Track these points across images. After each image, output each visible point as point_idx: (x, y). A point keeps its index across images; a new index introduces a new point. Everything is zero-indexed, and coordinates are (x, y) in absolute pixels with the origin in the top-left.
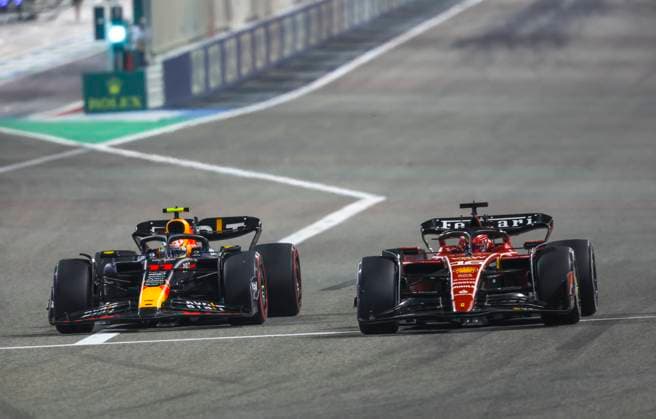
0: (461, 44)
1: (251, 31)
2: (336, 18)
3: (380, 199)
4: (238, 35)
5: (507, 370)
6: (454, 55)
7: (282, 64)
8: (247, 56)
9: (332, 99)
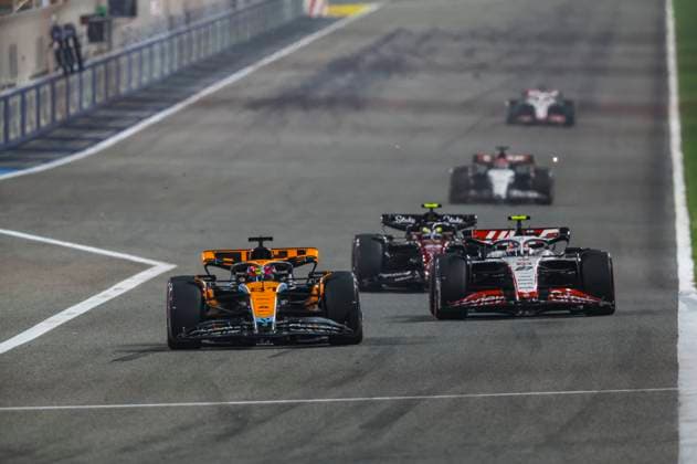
0: (254, 105)
1: (37, 87)
2: (124, 76)
3: (173, 266)
4: (23, 92)
5: (308, 449)
6: (247, 116)
7: (67, 123)
8: (31, 115)
9: (120, 162)
